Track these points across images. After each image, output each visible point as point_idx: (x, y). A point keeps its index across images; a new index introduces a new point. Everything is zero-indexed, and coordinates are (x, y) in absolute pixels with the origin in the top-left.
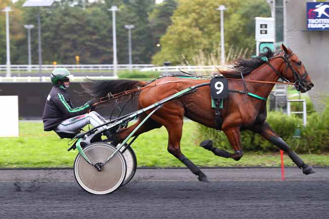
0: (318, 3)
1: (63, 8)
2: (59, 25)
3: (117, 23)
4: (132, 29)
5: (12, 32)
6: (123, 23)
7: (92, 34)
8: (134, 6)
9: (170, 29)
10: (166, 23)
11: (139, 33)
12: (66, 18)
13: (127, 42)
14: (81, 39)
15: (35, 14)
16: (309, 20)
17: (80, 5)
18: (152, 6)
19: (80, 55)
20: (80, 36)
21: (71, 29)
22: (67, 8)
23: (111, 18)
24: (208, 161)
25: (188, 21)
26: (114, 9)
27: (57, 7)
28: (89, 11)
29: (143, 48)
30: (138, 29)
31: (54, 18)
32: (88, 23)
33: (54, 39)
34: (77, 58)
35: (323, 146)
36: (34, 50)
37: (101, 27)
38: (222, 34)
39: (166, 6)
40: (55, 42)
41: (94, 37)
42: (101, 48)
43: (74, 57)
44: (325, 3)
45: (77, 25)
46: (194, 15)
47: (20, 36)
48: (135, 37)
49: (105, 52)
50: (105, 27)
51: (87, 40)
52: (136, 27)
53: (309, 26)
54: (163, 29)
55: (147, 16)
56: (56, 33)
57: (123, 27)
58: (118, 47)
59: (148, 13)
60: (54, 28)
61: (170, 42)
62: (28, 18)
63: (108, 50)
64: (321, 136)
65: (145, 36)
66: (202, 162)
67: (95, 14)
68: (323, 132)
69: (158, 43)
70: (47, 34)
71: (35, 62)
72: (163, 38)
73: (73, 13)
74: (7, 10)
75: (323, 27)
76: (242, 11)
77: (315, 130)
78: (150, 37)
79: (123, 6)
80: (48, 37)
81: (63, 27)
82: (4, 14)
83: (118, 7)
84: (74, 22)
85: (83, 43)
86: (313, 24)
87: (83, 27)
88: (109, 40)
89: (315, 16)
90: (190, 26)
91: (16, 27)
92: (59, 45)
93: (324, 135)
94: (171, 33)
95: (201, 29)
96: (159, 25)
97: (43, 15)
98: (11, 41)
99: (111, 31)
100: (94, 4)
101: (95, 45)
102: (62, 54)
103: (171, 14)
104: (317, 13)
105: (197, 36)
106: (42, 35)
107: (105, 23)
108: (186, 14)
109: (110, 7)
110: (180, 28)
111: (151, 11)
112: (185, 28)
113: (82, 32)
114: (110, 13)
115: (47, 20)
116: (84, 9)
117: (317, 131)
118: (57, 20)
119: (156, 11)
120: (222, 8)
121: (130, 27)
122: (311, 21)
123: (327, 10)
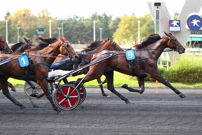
1: (74, 21)
2: (72, 28)
3: (96, 27)
5: (52, 30)
6: (98, 27)
7: (86, 32)
8: (103, 21)
9: (118, 30)
10: (116, 28)
12: (75, 25)
13: (100, 35)
14: (82, 34)
16: (170, 27)
17: (81, 20)
18: (110, 21)
21: (77, 30)
22: (75, 21)
23: (93, 25)
25: (126, 27)
26: (94, 22)
27: (71, 20)
28: (85, 22)
32: (84, 27)
33: (70, 33)
34: (79, 42)
35: (174, 79)
37: (89, 29)
38: (139, 33)
39: (116, 20)
42: (89, 38)
43: (78, 41)
45: (79, 28)
46: (127, 25)
47: (55, 32)
48: (103, 33)
50: (91, 29)
51: (84, 34)
52: (104, 29)
53: (170, 30)
54: (114, 30)
55: (108, 25)
56: (71, 31)
57: (98, 29)
58: (96, 37)
60: (69, 29)
62: (59, 25)
63: (92, 38)
65: (107, 33)
67: (87, 23)
68: (174, 73)
69: (113, 36)
70: (67, 32)
72: (115, 34)
74: (50, 21)
75: (176, 31)
76: (147, 23)
77: (171, 73)
79: (98, 21)
81: (73, 29)
82: (49, 23)
83: (96, 20)
84: (78, 26)
85: (82, 35)
86: (172, 29)
87: (82, 29)
88: (92, 35)
89: (172, 26)
90: (126, 29)
91: (54, 28)
92: (72, 36)
93: (175, 75)
94: (119, 32)
95: (131, 30)
96: (113, 28)
98: (52, 34)
99: (93, 31)
100: (87, 19)
101: (87, 36)
102: (73, 40)
103: (118, 24)
104: (173, 25)
105: (129, 33)
106: (64, 32)
107: (91, 27)
108: (125, 24)
109: (93, 20)
111: (110, 22)
112: (124, 30)
115: (67, 26)
116: (82, 21)
117: (172, 73)
118: (71, 25)
119: (112, 23)
120: (139, 22)
121: (101, 29)
122: (171, 28)
123: (177, 24)
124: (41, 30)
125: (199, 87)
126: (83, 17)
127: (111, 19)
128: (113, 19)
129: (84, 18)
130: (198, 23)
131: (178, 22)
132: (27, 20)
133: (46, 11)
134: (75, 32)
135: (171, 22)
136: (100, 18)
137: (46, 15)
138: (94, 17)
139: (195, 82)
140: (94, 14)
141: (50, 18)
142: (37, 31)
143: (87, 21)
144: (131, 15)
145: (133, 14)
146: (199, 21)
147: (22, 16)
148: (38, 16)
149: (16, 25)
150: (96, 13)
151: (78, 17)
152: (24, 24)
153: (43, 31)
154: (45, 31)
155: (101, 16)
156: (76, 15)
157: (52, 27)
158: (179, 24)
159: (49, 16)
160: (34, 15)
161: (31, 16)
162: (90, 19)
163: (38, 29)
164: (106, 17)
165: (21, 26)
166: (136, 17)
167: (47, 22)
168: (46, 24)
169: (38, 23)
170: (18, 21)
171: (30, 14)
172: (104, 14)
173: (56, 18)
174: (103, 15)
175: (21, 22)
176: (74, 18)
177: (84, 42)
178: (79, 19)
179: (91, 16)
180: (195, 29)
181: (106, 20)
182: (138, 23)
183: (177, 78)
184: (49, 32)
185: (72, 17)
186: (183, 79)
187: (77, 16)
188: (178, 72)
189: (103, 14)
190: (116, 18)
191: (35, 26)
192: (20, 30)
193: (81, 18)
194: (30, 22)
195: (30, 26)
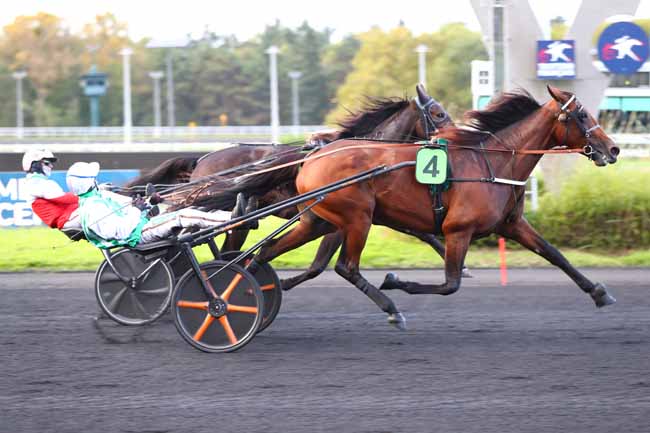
0: (551, 42)
1: (204, 50)
2: (198, 73)
3: (279, 70)
5: (134, 83)
6: (286, 70)
7: (244, 84)
8: (302, 47)
9: (352, 78)
10: (345, 70)
11: (309, 84)
12: (208, 63)
13: (292, 97)
14: (230, 91)
15: (163, 57)
16: (540, 65)
17: (226, 46)
18: (325, 46)
19: (228, 114)
21: (215, 79)
22: (210, 49)
23: (268, 63)
24: (401, 260)
25: (378, 66)
26: (273, 51)
27: (195, 48)
28: (239, 53)
29: (314, 105)
30: (308, 78)
31: (191, 63)
32: (238, 69)
33: (192, 90)
34: (223, 118)
35: (559, 239)
36: (164, 107)
37: (255, 76)
39: (345, 46)
40: (195, 95)
41: (247, 89)
42: (257, 104)
43: (217, 117)
44: (563, 42)
45: (224, 72)
47: (144, 89)
49: (261, 110)
50: (261, 75)
51: (238, 93)
52: (305, 75)
53: (540, 73)
54: (341, 77)
55: (319, 60)
56: (194, 83)
57: (286, 76)
58: (279, 103)
59: (321, 56)
60: (191, 77)
61: (353, 96)
62: (156, 64)
63: (264, 106)
64: (556, 225)
65: (316, 87)
66: (393, 261)
67: (248, 57)
68: (559, 219)
69: (333, 96)
70: (181, 85)
71: (164, 123)
72: (342, 90)
74: (126, 52)
75: (559, 75)
76: (451, 53)
77: (548, 216)
78: (324, 88)
79: (285, 47)
80: (183, 89)
81: (204, 75)
82: (120, 58)
83: (279, 46)
84: (218, 68)
85: (231, 97)
86: (546, 70)
87: (230, 76)
89: (547, 59)
90: (380, 73)
91: (139, 74)
92: (199, 100)
93: (561, 224)
94: (354, 84)
95: (395, 77)
96: (337, 72)
97: (177, 59)
98: (132, 95)
99: (268, 81)
101: (248, 99)
102: (202, 113)
103: (351, 57)
104: (550, 56)
107: (260, 69)
108: (376, 57)
109: (267, 46)
110: (367, 77)
111: (325, 52)
112: (374, 78)
114: (267, 56)
115: (182, 66)
116: (232, 51)
117: (551, 218)
118: (195, 65)
119: (331, 53)
120: (422, 50)
121: (295, 75)
122: (543, 66)
123: (566, 52)
124: (97, 80)
125: (641, 262)
126: (233, 36)
127: (327, 42)
128: (336, 40)
129: (235, 39)
130: (634, 49)
131: (568, 47)
132: (47, 49)
133: (111, 16)
134: (209, 87)
135: (543, 45)
136: (290, 37)
137: (110, 32)
138: (272, 36)
139: (629, 248)
140: (273, 23)
141: (125, 41)
142: (83, 84)
143: (247, 49)
144: (396, 26)
145: (402, 23)
146: (638, 43)
147: (32, 36)
148: (84, 36)
149: (12, 67)
150: (278, 21)
151: (217, 34)
152: (38, 60)
153: (101, 83)
154: (108, 83)
155: (294, 30)
157: (132, 72)
158: (570, 54)
159: (121, 34)
160: (73, 32)
161: (61, 34)
162: (259, 41)
163: (85, 77)
164: (311, 36)
165: (27, 69)
166: (410, 34)
167: (114, 54)
168: (111, 61)
169: (83, 59)
170: (17, 51)
171: (58, 30)
172: (305, 27)
173: (145, 41)
174: (300, 29)
175: (29, 57)
176: (203, 39)
177: (238, 120)
178: (221, 42)
179: (262, 31)
180: (624, 69)
181: (309, 44)
182: (417, 53)
183: (568, 233)
184: (120, 89)
185: (197, 37)
186: (586, 238)
187: (213, 34)
188: (570, 214)
189: (300, 25)
190: (346, 39)
191: (76, 69)
192: (26, 82)
193: (227, 40)
194: (57, 55)
195: (59, 67)
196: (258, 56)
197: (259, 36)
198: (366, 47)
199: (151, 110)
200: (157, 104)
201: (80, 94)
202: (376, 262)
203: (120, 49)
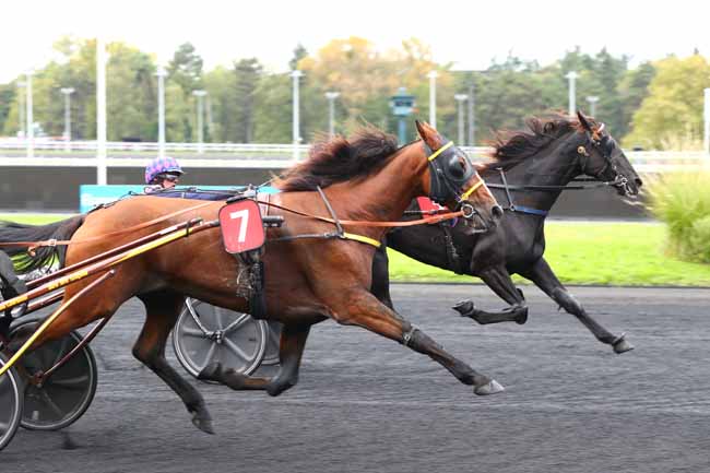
1: (506, 74)
2: (499, 97)
3: (577, 94)
4: (598, 102)
5: (439, 104)
6: (584, 94)
7: (543, 107)
8: (599, 73)
9: (647, 103)
10: (641, 96)
11: (607, 108)
12: (510, 87)
15: (468, 81)
17: (528, 71)
18: (623, 73)
20: (529, 110)
21: (516, 102)
22: (512, 74)
23: (567, 88)
25: (672, 93)
26: (572, 76)
27: (497, 72)
28: (540, 78)
30: (605, 103)
31: (494, 86)
32: (538, 93)
33: (494, 113)
36: (466, 128)
37: (555, 99)
39: (642, 72)
40: (496, 117)
45: (525, 95)
46: (678, 86)
47: (449, 110)
50: (560, 99)
52: (602, 99)
54: (637, 103)
55: (615, 85)
56: (496, 105)
57: (583, 99)
59: (617, 82)
60: (493, 100)
61: (647, 120)
62: (460, 86)
65: (613, 111)
67: (547, 82)
69: (630, 120)
70: (483, 107)
71: (467, 145)
72: (637, 114)
73: (520, 81)
74: (433, 75)
78: (619, 113)
79: (585, 72)
80: (485, 111)
81: (505, 98)
82: (427, 80)
83: (579, 71)
84: (520, 91)
87: (531, 99)
90: (674, 99)
91: (445, 97)
92: (499, 121)
94: (648, 109)
95: (688, 103)
96: (631, 98)
97: (479, 82)
98: (437, 116)
100: (547, 69)
103: (647, 83)
105: (681, 112)
106: (475, 109)
107: (560, 93)
108: (669, 84)
109: (566, 72)
110: (661, 102)
111: (622, 79)
112: (667, 103)
113: (529, 106)
114: (566, 81)
115: (485, 89)
116: (534, 76)
118: (497, 88)
119: (628, 80)
121: (593, 99)
124: (401, 102)
126: (535, 61)
127: (625, 68)
128: (633, 66)
129: (537, 65)
132: (358, 71)
134: (512, 110)
136: (588, 62)
137: (416, 56)
138: (570, 62)
140: (573, 50)
142: (392, 104)
143: (549, 75)
144: (691, 54)
145: (696, 52)
147: (344, 58)
148: (393, 59)
149: (325, 87)
150: (578, 48)
151: (520, 60)
152: (349, 81)
153: (409, 104)
154: (415, 105)
155: (593, 56)
156: (514, 56)
157: (438, 95)
159: (427, 58)
160: (382, 56)
161: (372, 57)
162: (559, 66)
163: (394, 98)
164: (608, 63)
165: (340, 90)
166: (705, 62)
167: (421, 76)
168: (417, 83)
169: (391, 82)
170: (331, 72)
171: (369, 53)
172: (603, 53)
173: (450, 65)
174: (599, 56)
175: (340, 78)
176: (507, 65)
178: (522, 67)
179: (563, 57)
181: (607, 70)
184: (427, 109)
185: (501, 61)
187: (516, 59)
189: (599, 52)
190: (642, 66)
191: (385, 90)
192: (338, 102)
193: (529, 65)
194: (367, 77)
195: (368, 88)
196: (558, 80)
197: (559, 61)
198: (661, 74)
199: (456, 130)
200: (461, 124)
201: (390, 114)
202: (655, 280)
203: (426, 73)
